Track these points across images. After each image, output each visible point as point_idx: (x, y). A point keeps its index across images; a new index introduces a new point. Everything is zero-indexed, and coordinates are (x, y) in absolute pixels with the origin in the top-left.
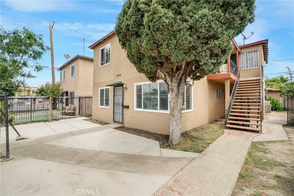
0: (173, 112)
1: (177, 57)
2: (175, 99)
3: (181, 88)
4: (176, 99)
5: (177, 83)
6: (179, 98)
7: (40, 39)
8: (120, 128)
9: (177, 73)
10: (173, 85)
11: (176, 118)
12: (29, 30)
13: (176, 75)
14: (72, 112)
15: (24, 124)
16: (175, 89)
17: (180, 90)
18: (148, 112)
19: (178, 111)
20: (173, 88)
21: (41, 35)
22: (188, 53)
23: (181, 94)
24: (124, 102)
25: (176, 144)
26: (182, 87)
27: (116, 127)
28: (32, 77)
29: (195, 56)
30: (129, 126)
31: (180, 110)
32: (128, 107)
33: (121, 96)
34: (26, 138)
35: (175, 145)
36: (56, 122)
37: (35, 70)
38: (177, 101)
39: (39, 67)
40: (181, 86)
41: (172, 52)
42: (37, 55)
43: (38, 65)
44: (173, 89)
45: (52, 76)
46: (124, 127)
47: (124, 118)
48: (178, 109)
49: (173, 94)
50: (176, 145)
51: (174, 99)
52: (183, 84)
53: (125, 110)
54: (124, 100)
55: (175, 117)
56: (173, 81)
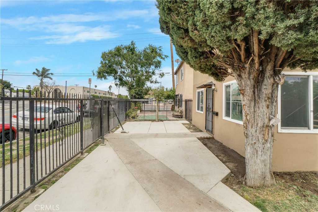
0: (247, 129)
1: (213, 38)
2: (249, 107)
3: (264, 87)
4: (253, 108)
5: (252, 80)
6: (261, 105)
7: (160, 50)
8: (207, 139)
9: (247, 63)
10: (243, 83)
11: (252, 140)
12: (152, 45)
13: (247, 66)
14: (180, 114)
15: (140, 121)
16: (248, 90)
17: (263, 90)
18: (237, 124)
19: (258, 128)
20: (243, 88)
21: (160, 47)
22: (231, 25)
23: (265, 98)
24: (214, 107)
25: (252, 185)
26: (266, 85)
27: (201, 137)
28: (158, 83)
29: (247, 26)
30: (218, 138)
31: (263, 127)
32: (217, 114)
33: (211, 99)
34: (126, 132)
35: (250, 187)
36: (161, 122)
37: (159, 77)
38: (255, 111)
39: (162, 74)
40: (264, 83)
41: (204, 32)
42: (158, 65)
43: (161, 72)
44: (244, 90)
45: (173, 81)
46: (213, 138)
47: (213, 128)
48: (257, 124)
49: (245, 99)
50: (252, 187)
51: (246, 107)
52: (269, 80)
53: (215, 117)
54: (214, 105)
55: (250, 138)
56: (243, 77)
